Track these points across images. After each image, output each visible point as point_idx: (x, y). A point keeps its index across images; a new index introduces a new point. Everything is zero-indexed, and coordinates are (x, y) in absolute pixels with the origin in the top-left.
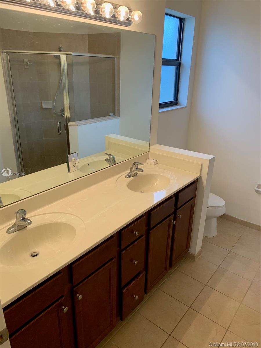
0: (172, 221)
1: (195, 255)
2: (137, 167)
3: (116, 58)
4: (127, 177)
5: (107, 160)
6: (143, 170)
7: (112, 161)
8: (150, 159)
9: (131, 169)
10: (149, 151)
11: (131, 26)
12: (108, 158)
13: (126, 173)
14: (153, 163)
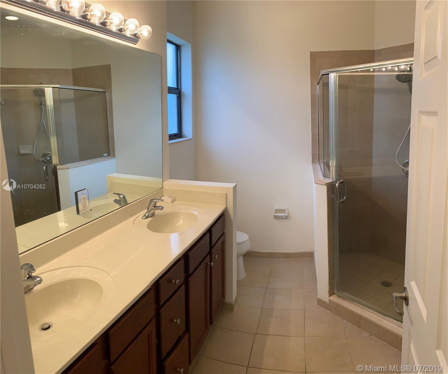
0: (209, 263)
1: (233, 303)
2: (156, 204)
3: (107, 92)
4: (144, 217)
5: (116, 201)
6: (163, 208)
7: (122, 201)
8: (164, 196)
9: (148, 208)
10: (163, 188)
11: (138, 43)
12: (118, 198)
13: (143, 214)
14: (170, 200)
